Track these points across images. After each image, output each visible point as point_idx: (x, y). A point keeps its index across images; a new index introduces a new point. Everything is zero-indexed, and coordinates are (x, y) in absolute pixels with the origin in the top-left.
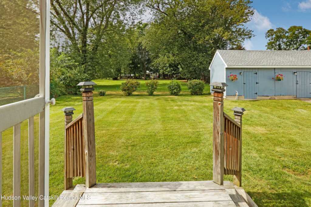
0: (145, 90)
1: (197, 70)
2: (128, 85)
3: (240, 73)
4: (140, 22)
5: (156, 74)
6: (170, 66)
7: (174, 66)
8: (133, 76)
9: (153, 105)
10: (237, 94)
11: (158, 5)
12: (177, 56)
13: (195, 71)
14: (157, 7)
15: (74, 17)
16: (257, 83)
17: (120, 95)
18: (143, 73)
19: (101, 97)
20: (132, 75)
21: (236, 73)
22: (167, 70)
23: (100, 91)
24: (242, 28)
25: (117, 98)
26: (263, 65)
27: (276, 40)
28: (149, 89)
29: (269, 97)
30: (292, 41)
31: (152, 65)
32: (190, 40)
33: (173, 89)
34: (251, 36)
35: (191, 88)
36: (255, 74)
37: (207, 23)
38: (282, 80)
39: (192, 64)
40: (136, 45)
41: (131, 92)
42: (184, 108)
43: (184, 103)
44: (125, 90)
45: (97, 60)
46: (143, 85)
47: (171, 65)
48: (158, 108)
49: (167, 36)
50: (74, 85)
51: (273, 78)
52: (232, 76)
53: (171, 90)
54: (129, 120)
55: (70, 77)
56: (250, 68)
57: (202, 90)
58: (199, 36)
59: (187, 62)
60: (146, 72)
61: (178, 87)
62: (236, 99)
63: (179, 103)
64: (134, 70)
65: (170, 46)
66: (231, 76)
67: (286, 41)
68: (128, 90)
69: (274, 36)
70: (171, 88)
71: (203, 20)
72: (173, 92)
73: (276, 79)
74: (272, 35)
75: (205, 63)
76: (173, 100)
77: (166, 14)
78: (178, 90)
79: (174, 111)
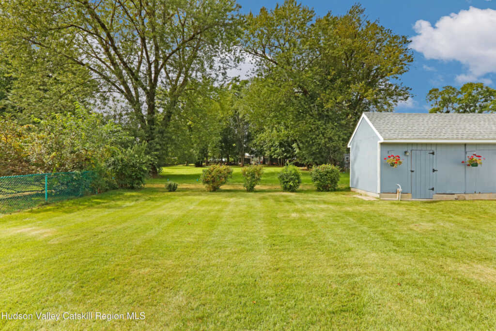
0: (242, 182)
1: (324, 150)
2: (213, 174)
3: (406, 152)
4: (237, 79)
5: (260, 158)
6: (281, 145)
7: (286, 145)
8: (225, 162)
9: (252, 210)
10: (400, 190)
11: (263, 50)
12: (291, 128)
13: (320, 153)
14: (262, 53)
15: (138, 70)
16: (434, 171)
17: (201, 191)
18: (241, 157)
19: (169, 193)
20: (224, 160)
21: (398, 152)
22: (276, 152)
23: (169, 182)
24: (394, 84)
25: (195, 195)
26: (445, 137)
27: (442, 105)
28: (248, 180)
29: (455, 196)
30: (467, 106)
31: (254, 145)
32: (312, 103)
33: (288, 180)
34: (408, 97)
35: (317, 178)
36: (431, 155)
37: (339, 75)
38: (479, 165)
39: (316, 140)
40: (230, 113)
41: (218, 185)
42: (309, 215)
43: (308, 206)
44: (207, 182)
45: (169, 135)
46: (237, 175)
47: (282, 143)
48: (262, 215)
49: (277, 97)
50: (129, 173)
51: (463, 162)
52: (392, 158)
53: (284, 183)
54: (205, 241)
55: (122, 160)
56: (422, 144)
57: (336, 183)
58: (328, 96)
59: (308, 137)
60: (244, 155)
61: (296, 177)
62: (397, 199)
63: (299, 206)
64: (226, 151)
65: (281, 112)
66: (389, 157)
67: (459, 106)
68: (213, 181)
69: (440, 99)
70: (283, 179)
71: (334, 70)
72: (288, 187)
73: (468, 163)
74: (436, 98)
75: (337, 139)
76: (288, 201)
77: (275, 63)
78: (296, 183)
79: (293, 221)
